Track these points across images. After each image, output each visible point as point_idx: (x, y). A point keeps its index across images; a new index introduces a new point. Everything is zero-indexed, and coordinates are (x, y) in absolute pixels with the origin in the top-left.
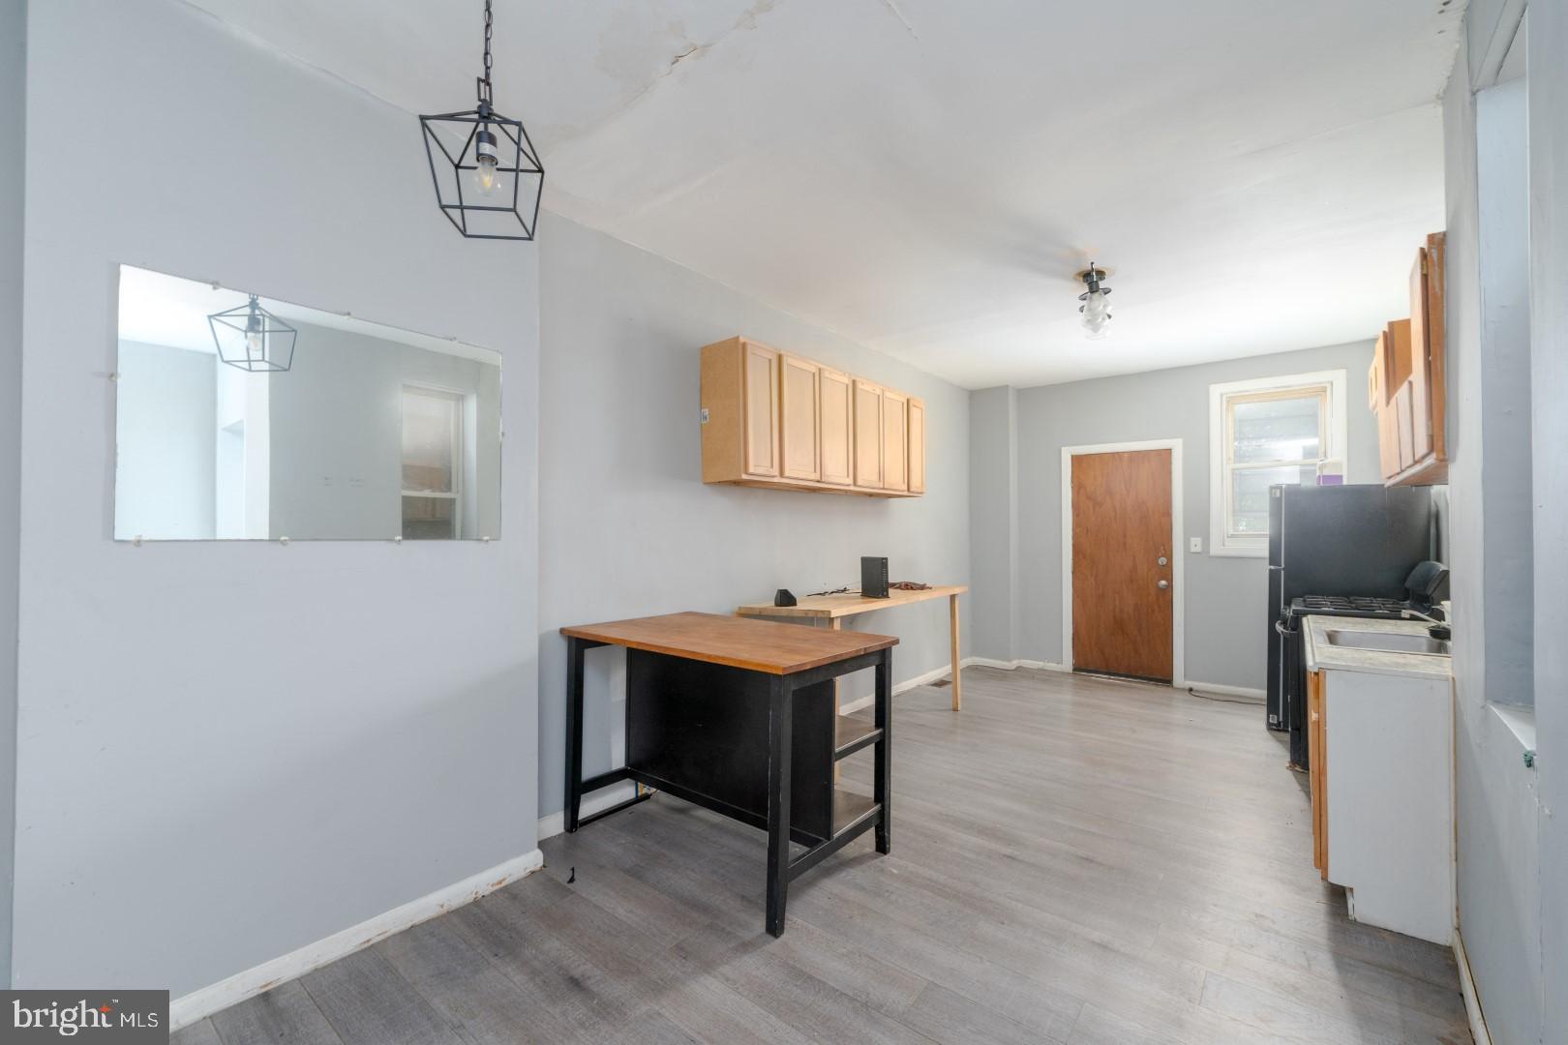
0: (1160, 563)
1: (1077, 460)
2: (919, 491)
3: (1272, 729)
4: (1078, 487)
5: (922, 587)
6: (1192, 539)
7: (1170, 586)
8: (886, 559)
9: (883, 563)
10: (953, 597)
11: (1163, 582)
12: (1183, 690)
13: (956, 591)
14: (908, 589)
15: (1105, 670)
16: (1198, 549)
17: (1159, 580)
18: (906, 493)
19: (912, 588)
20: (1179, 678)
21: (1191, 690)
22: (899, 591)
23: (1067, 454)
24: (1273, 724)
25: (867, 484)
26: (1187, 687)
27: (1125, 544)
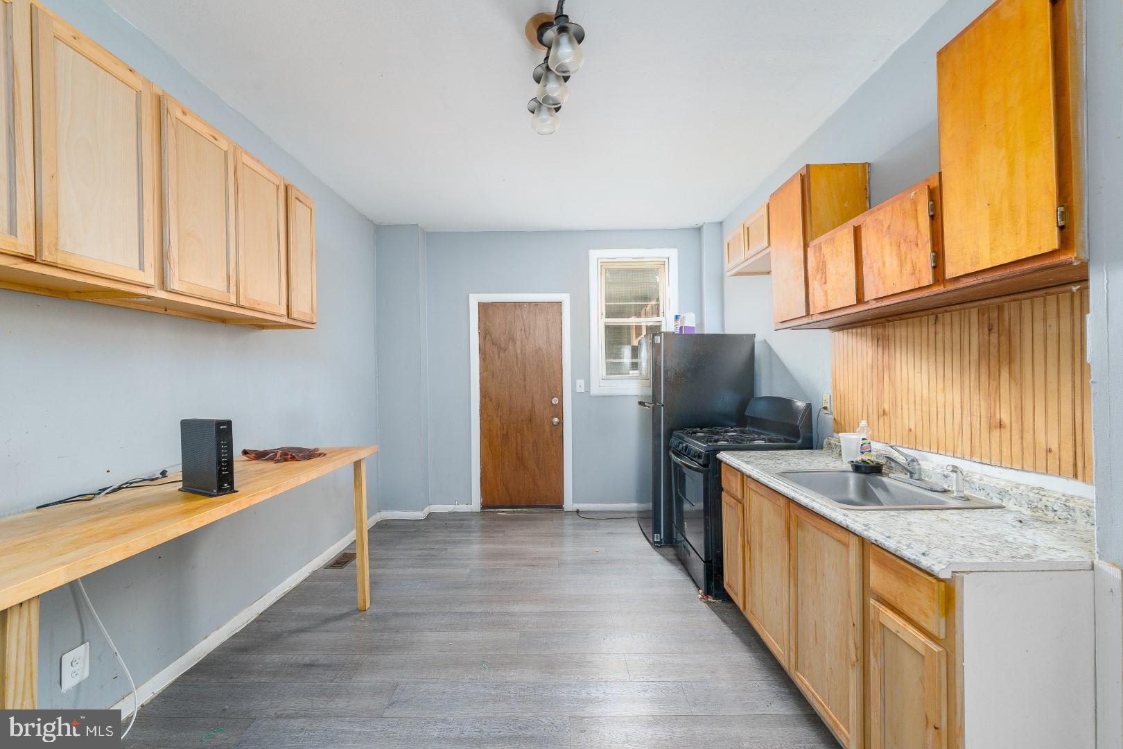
0: (553, 402)
1: (483, 307)
2: (308, 319)
3: (657, 547)
4: (485, 333)
5: (310, 455)
6: (578, 381)
7: (561, 423)
8: (229, 423)
9: (223, 430)
10: (357, 465)
11: (556, 420)
12: (572, 512)
13: (362, 454)
14: (286, 460)
15: (509, 504)
16: (582, 389)
17: (553, 417)
18: (284, 320)
19: (293, 458)
20: (569, 504)
21: (578, 511)
22: (271, 465)
23: (474, 300)
24: (657, 542)
25: (196, 293)
26: (575, 510)
27: (525, 387)
